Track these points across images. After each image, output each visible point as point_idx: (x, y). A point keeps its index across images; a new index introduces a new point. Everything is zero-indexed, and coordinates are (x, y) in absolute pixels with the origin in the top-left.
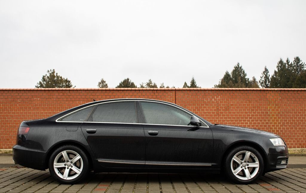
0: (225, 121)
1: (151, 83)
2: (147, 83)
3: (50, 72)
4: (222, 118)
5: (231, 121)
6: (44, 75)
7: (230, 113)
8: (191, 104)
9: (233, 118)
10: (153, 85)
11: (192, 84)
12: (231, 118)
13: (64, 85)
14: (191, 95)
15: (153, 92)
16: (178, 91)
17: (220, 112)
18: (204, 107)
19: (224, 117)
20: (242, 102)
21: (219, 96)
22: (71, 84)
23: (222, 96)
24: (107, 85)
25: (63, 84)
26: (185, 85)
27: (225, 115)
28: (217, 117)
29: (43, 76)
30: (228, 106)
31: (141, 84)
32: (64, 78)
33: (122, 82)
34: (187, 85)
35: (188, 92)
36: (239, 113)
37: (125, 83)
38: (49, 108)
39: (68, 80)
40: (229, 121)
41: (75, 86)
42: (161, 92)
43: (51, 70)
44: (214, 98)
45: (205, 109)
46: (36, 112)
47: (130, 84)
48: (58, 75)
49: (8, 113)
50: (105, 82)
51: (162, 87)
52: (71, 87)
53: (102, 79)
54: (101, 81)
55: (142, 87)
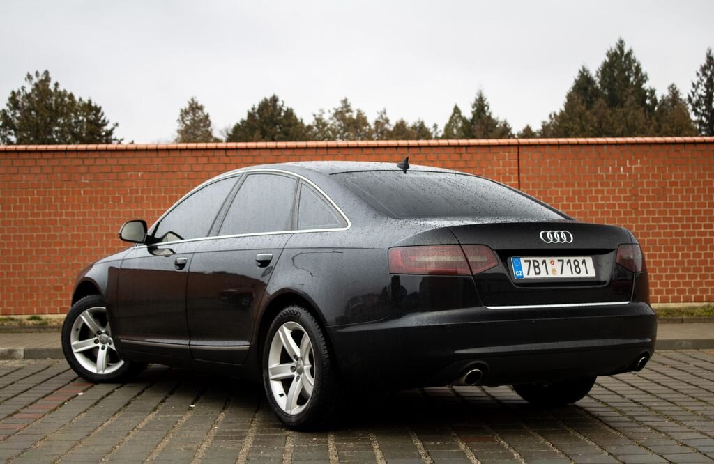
0: (654, 227)
1: (347, 111)
2: (334, 112)
3: (35, 80)
4: (647, 220)
5: (672, 227)
6: (16, 91)
7: (670, 205)
8: (562, 184)
9: (677, 220)
10: (355, 116)
11: (476, 111)
12: (670, 220)
13: (82, 121)
14: (561, 160)
15: (458, 150)
16: (525, 148)
17: (640, 202)
18: (597, 191)
19: (651, 217)
20: (700, 176)
21: (639, 161)
22: (102, 118)
23: (645, 159)
24: (207, 117)
25: (77, 117)
26: (453, 115)
27: (654, 213)
28: (634, 216)
29: (13, 93)
30: (663, 187)
31: (318, 113)
32: (80, 100)
33: (257, 107)
34: (460, 116)
35: (554, 150)
36: (692, 205)
37: (265, 111)
39: (93, 105)
40: (665, 227)
41: (117, 125)
42: (479, 150)
43: (37, 73)
44: (625, 166)
45: (600, 196)
46: (133, 210)
47: (283, 114)
48: (61, 89)
49: (55, 215)
50: (201, 108)
51: (382, 121)
52: (105, 128)
53: (193, 100)
54: (187, 106)
55: (321, 125)
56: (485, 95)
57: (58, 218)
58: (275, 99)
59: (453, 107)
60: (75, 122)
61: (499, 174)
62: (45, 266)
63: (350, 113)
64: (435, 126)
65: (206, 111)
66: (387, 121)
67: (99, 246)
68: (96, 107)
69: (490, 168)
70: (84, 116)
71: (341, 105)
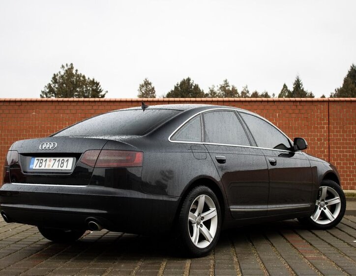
1: (227, 86)
2: (220, 86)
3: (66, 68)
6: (56, 74)
8: (353, 123)
10: (231, 89)
11: (296, 87)
13: (89, 90)
14: (353, 110)
15: (295, 104)
16: (332, 103)
22: (100, 88)
24: (153, 88)
25: (86, 87)
26: (283, 89)
29: (54, 75)
31: (211, 87)
32: (89, 79)
33: (179, 83)
34: (287, 90)
35: (349, 104)
37: (184, 85)
39: (95, 81)
41: (107, 92)
42: (307, 104)
43: (67, 64)
47: (193, 87)
48: (79, 73)
50: (150, 84)
51: (245, 92)
52: (101, 94)
53: (146, 79)
54: (143, 83)
55: (213, 93)
56: (300, 79)
58: (189, 80)
59: (283, 85)
60: (86, 90)
61: (317, 117)
63: (228, 87)
64: (274, 95)
65: (153, 85)
66: (248, 92)
68: (96, 82)
69: (312, 113)
70: (91, 87)
71: (224, 83)
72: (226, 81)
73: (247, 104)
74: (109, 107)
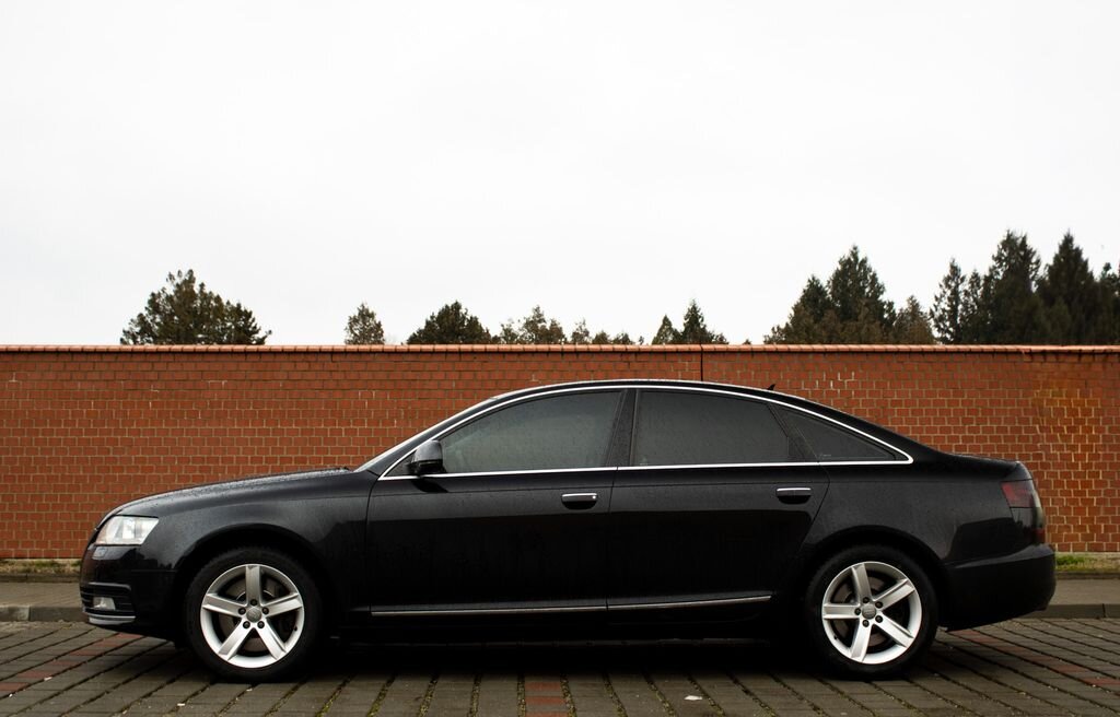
1: (540, 321)
2: (525, 321)
3: (178, 281)
6: (156, 292)
10: (548, 327)
11: (689, 322)
13: (230, 328)
14: (756, 371)
15: (624, 358)
20: (929, 394)
21: (853, 374)
22: (253, 325)
23: (861, 371)
24: (379, 325)
25: (224, 323)
29: (153, 295)
31: (506, 323)
32: (228, 303)
33: (436, 314)
34: (670, 329)
37: (445, 319)
38: (261, 413)
39: (243, 309)
41: (270, 332)
43: (179, 272)
44: (835, 380)
46: (213, 428)
47: (466, 323)
48: (207, 290)
49: (116, 432)
50: (372, 316)
51: (580, 332)
52: (256, 336)
53: (363, 306)
54: (357, 313)
55: (509, 335)
56: (699, 306)
57: (119, 437)
58: (457, 306)
59: (662, 318)
60: (222, 329)
62: (100, 497)
63: (543, 324)
64: (641, 340)
65: (377, 319)
66: (587, 333)
67: (169, 473)
68: (246, 311)
70: (233, 322)
71: (533, 314)
72: (537, 310)
73: (515, 357)
74: (193, 365)
